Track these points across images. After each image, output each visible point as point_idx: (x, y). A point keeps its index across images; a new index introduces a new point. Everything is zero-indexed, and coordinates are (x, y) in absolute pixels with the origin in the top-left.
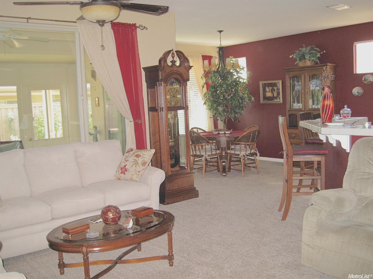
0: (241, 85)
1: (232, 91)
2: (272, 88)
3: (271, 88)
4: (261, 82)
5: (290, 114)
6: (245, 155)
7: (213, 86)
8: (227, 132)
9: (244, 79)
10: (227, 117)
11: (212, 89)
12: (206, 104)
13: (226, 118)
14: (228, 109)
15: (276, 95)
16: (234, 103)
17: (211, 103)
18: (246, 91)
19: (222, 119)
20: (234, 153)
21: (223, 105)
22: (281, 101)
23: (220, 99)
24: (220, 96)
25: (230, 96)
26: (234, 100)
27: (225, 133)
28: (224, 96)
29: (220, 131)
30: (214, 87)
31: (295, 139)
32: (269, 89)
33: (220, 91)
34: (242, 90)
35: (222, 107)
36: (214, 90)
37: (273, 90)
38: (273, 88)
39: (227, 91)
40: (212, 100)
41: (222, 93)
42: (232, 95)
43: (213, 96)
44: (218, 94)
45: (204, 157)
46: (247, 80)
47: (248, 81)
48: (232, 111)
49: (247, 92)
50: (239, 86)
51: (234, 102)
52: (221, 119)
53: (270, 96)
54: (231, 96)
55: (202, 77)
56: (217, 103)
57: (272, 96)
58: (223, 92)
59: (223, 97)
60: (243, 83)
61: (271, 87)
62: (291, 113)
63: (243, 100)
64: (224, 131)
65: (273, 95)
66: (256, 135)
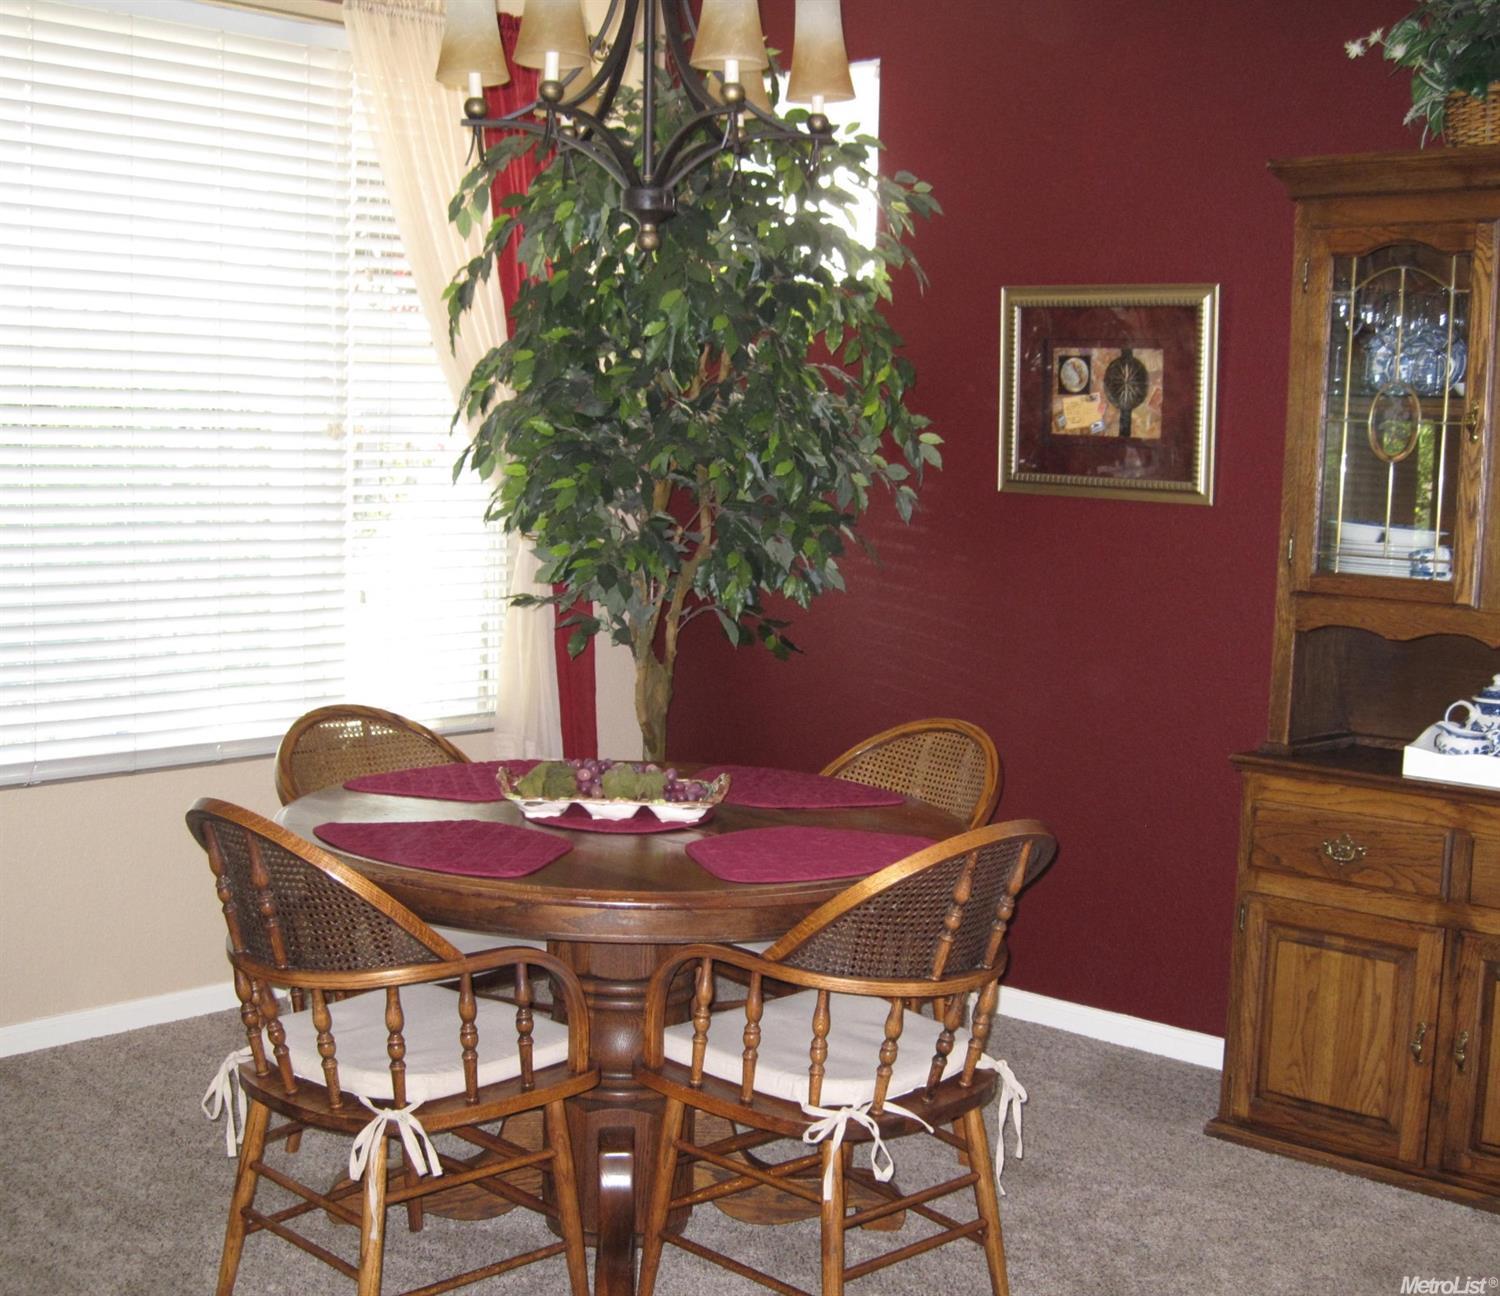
0: (830, 309)
1: (739, 358)
2: (1116, 353)
3: (1101, 356)
4: (1014, 298)
5: (1309, 625)
6: (864, 1119)
7: (556, 299)
8: (667, 811)
9: (854, 254)
10: (676, 604)
11: (549, 325)
12: (486, 464)
13: (666, 606)
14: (696, 526)
15: (1157, 426)
16: (749, 476)
17: (526, 464)
18: (875, 369)
19: (626, 617)
20: (737, 1079)
21: (648, 489)
22: (1201, 488)
23: (625, 430)
24: (617, 403)
25: (716, 406)
26: (753, 450)
27: (645, 814)
28: (658, 404)
29: (588, 795)
30: (565, 308)
31: (1360, 886)
32: (1087, 359)
33: (623, 355)
34: (837, 359)
35: (638, 502)
36: (564, 339)
37: (1127, 371)
38: (1126, 358)
39: (694, 354)
40: (544, 437)
41: (641, 374)
42: (736, 396)
43: (546, 392)
44: (605, 380)
45: (370, 1138)
46: (890, 268)
47: (899, 277)
48: (725, 550)
49: (890, 377)
50: (806, 310)
51: (757, 465)
52: (620, 621)
53: (1094, 431)
54: (725, 401)
55: (455, 209)
56: (584, 467)
57: (1115, 432)
58: (649, 358)
59: (649, 408)
60: (853, 287)
61: (1108, 343)
62: (1322, 614)
63: (841, 451)
64: (635, 799)
65: (1126, 423)
66: (1006, 891)
